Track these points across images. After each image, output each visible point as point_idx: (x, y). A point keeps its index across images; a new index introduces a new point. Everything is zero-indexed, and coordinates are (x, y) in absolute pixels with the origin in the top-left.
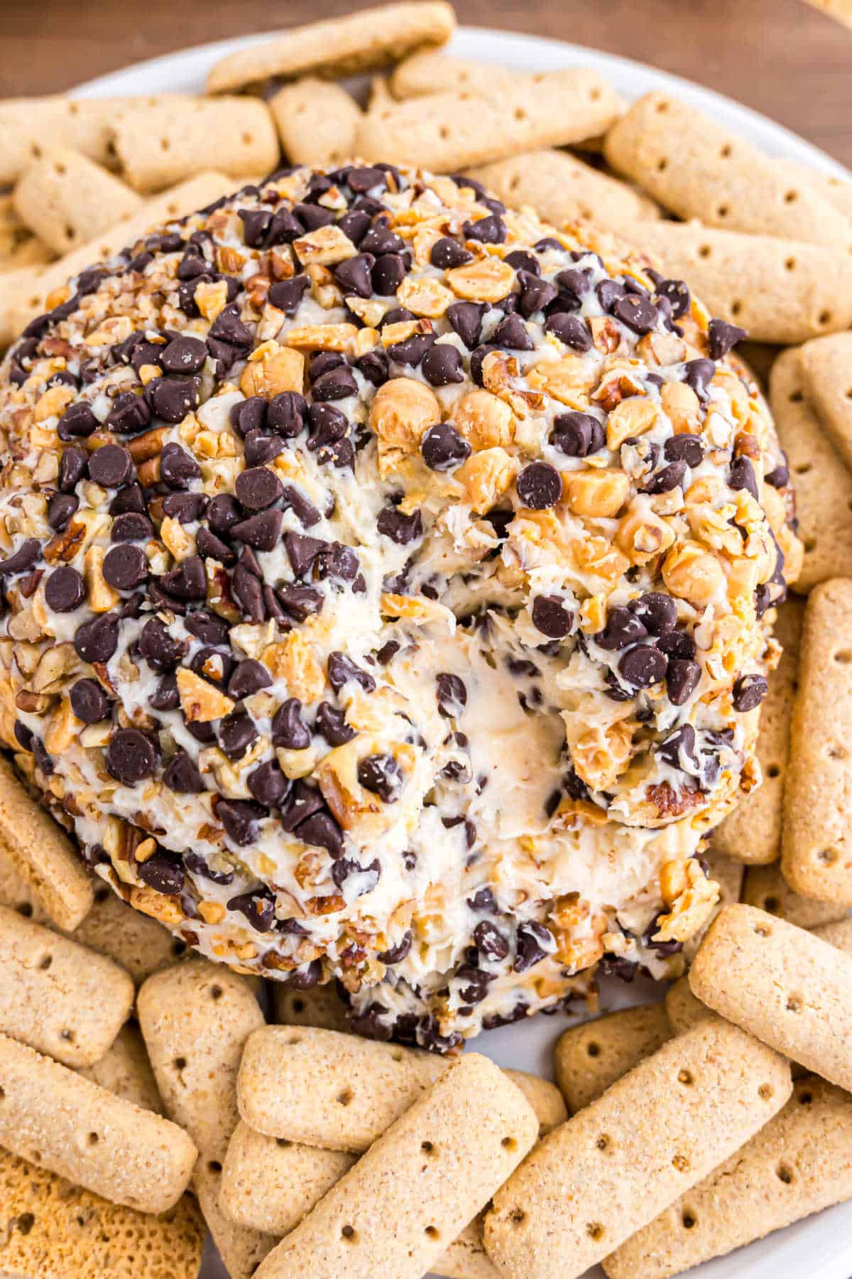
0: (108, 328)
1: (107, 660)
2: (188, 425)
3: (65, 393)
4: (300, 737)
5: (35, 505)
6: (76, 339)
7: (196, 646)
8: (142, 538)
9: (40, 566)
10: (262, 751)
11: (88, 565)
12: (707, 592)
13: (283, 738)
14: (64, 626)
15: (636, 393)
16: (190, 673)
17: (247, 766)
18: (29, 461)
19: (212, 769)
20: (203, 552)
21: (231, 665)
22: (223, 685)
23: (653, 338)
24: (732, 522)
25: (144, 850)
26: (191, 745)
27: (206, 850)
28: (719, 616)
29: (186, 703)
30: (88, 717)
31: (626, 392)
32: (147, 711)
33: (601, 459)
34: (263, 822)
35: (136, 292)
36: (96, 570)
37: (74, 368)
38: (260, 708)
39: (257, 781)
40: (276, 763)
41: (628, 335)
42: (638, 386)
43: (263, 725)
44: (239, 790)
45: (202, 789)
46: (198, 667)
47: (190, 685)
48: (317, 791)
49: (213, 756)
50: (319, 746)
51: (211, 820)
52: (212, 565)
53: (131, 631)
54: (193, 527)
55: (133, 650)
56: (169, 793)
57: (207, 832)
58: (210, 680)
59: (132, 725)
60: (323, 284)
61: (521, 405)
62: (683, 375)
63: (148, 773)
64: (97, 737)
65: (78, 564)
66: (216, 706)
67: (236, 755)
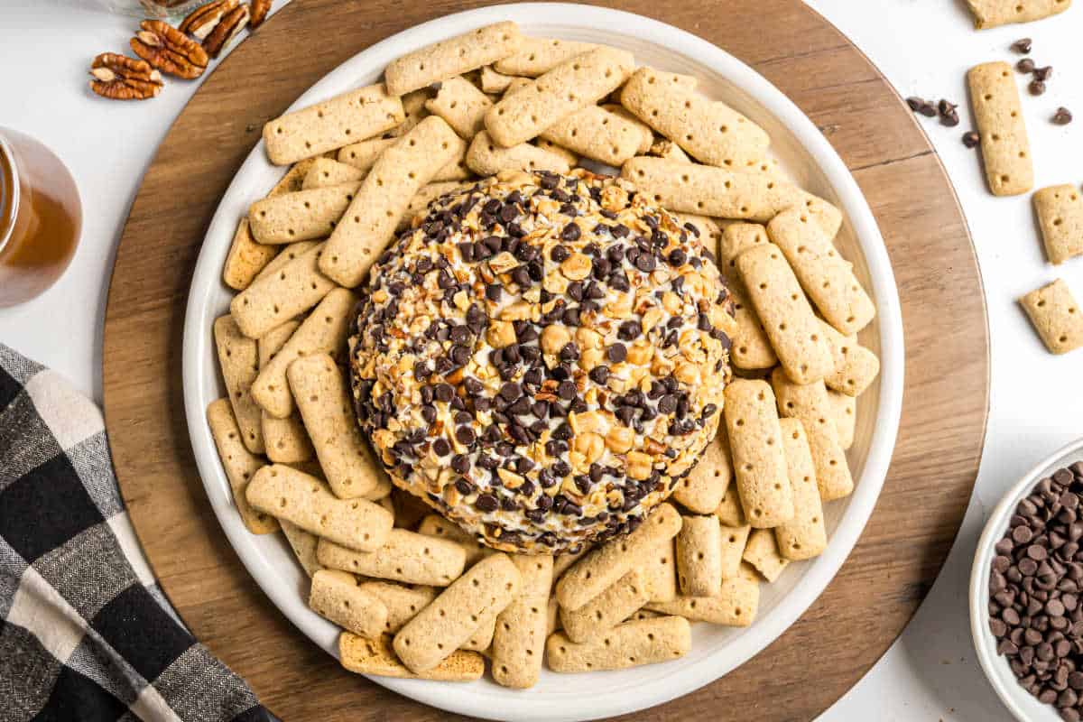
0: (420, 322)
1: (468, 471)
2: (472, 366)
3: (410, 359)
4: (551, 481)
5: (417, 414)
6: (406, 329)
7: (503, 459)
8: (468, 421)
9: (428, 439)
10: (539, 491)
11: (449, 436)
12: (691, 378)
13: (545, 485)
14: (446, 461)
15: (652, 306)
16: (503, 471)
17: (535, 497)
18: (407, 393)
19: (521, 502)
20: (496, 422)
21: (518, 462)
22: (517, 472)
23: (656, 274)
24: (700, 348)
25: (498, 532)
26: (510, 494)
27: (525, 528)
28: (698, 387)
29: (505, 483)
30: (466, 492)
31: (647, 305)
32: (489, 487)
33: (641, 339)
34: (547, 514)
35: (424, 298)
36: (454, 438)
37: (409, 343)
38: (533, 477)
39: (540, 502)
40: (545, 494)
41: (644, 275)
42: (652, 302)
43: (536, 482)
44: (534, 507)
45: (519, 509)
46: (506, 466)
47: (506, 475)
48: (564, 497)
49: (520, 497)
50: (559, 480)
51: (525, 518)
52: (503, 426)
53: (473, 458)
54: (489, 412)
55: (478, 464)
56: (505, 513)
57: (524, 522)
58: (512, 471)
59: (485, 493)
60: (509, 284)
61: (601, 330)
62: (671, 287)
63: (495, 508)
64: (472, 499)
65: (444, 436)
66: (518, 481)
67: (529, 495)
